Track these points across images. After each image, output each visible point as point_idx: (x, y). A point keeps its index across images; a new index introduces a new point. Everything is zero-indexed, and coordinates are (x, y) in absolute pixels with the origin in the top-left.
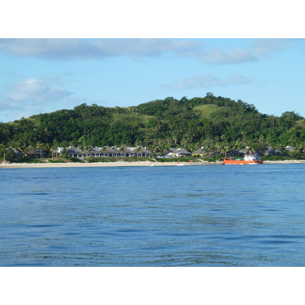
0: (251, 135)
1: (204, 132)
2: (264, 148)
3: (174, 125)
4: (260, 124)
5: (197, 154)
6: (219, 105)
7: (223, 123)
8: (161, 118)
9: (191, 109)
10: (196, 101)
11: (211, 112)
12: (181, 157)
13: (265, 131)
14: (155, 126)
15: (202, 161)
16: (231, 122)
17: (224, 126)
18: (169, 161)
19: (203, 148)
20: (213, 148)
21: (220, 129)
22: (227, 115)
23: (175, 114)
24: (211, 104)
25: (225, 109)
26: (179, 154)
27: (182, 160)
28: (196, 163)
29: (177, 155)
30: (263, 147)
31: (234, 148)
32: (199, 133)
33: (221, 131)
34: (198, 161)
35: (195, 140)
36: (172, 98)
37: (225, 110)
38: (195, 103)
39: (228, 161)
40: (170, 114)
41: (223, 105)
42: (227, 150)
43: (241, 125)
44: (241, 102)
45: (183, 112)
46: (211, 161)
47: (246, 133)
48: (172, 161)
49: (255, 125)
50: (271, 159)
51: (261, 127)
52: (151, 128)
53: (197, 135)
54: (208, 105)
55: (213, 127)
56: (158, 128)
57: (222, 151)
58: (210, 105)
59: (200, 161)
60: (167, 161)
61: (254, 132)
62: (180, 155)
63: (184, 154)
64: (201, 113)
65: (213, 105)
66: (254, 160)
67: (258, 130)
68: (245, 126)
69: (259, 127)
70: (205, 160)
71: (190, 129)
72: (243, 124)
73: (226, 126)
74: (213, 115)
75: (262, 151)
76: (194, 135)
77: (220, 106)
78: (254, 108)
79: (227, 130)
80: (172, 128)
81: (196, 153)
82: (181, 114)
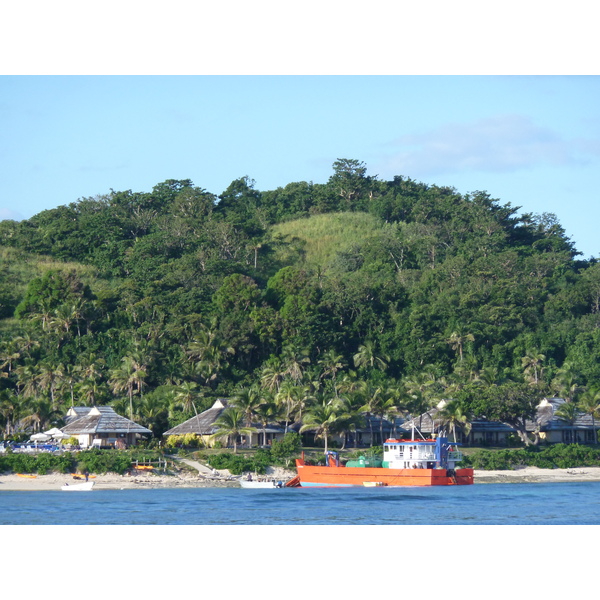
0: (496, 347)
1: (277, 334)
2: (516, 409)
3: (145, 302)
4: (545, 299)
5: (188, 437)
6: (389, 216)
7: (375, 293)
8: (116, 271)
9: (260, 232)
10: (291, 197)
11: (344, 247)
12: (98, 451)
13: (561, 329)
14: (54, 304)
15: (203, 468)
16: (414, 290)
17: (381, 309)
18: (33, 470)
19: (218, 405)
20: (264, 408)
21: (359, 320)
22: (411, 260)
23: (175, 253)
24: (353, 209)
25: (410, 233)
26: (93, 436)
27: (98, 462)
28: (165, 480)
29: (84, 440)
30: (510, 403)
31: (367, 408)
32: (253, 337)
33: (364, 328)
34: (184, 469)
35: (235, 372)
36: (187, 183)
37: (410, 240)
38: (287, 205)
39: (318, 469)
40: (154, 252)
41: (405, 216)
42: (332, 419)
43: (456, 303)
44: (487, 203)
45: (213, 244)
46: (248, 469)
47: (471, 337)
48: (47, 471)
49: (518, 304)
50: (550, 462)
51: (548, 312)
52: (36, 316)
53: (247, 348)
54: (341, 214)
55: (324, 310)
56: (66, 313)
57: (307, 423)
58: (348, 214)
59: (193, 471)
60: (24, 470)
61: (510, 336)
62: (98, 442)
63: (118, 435)
64: (302, 252)
65: (359, 215)
66: (430, 466)
67: (533, 327)
68: (477, 305)
69: (541, 311)
70: (218, 463)
71: (214, 321)
72: (464, 299)
73: (385, 308)
74: (354, 261)
75: (513, 421)
76: (230, 350)
77: (391, 221)
78: (559, 229)
79: (390, 326)
80: (134, 315)
81: (185, 429)
82: (200, 254)
